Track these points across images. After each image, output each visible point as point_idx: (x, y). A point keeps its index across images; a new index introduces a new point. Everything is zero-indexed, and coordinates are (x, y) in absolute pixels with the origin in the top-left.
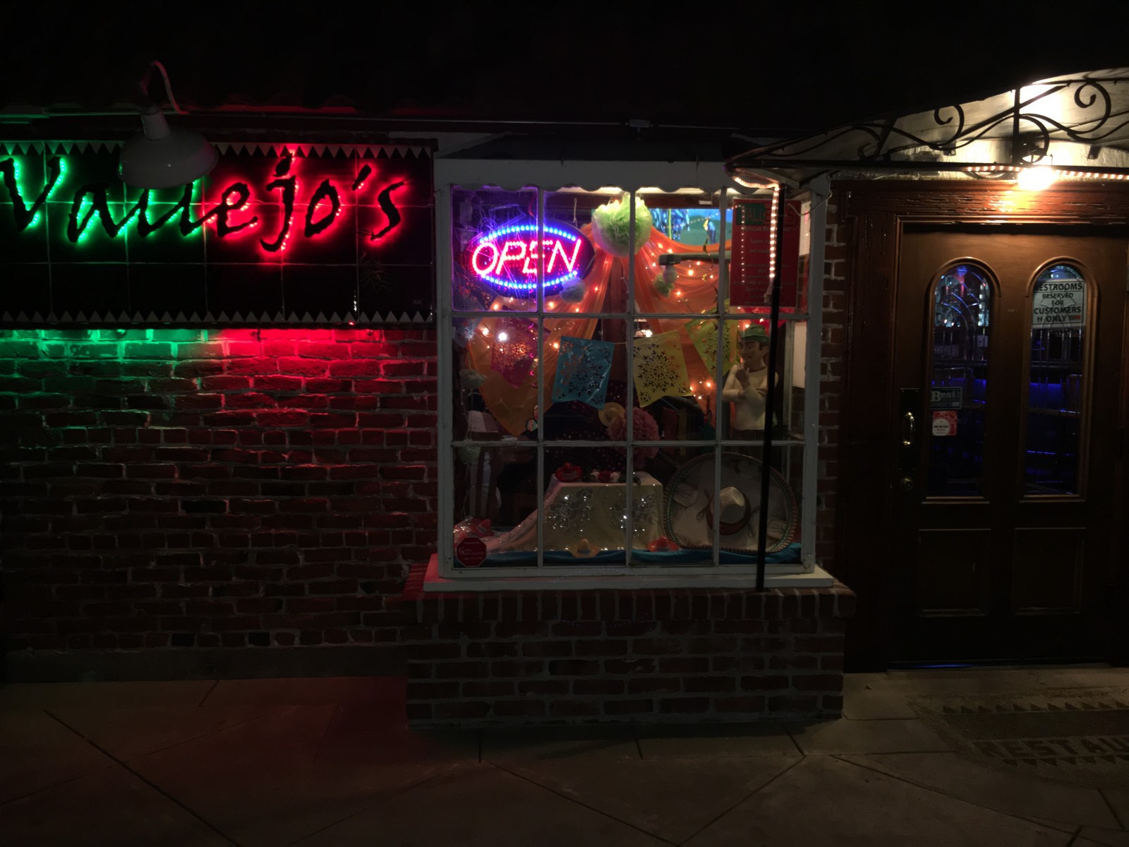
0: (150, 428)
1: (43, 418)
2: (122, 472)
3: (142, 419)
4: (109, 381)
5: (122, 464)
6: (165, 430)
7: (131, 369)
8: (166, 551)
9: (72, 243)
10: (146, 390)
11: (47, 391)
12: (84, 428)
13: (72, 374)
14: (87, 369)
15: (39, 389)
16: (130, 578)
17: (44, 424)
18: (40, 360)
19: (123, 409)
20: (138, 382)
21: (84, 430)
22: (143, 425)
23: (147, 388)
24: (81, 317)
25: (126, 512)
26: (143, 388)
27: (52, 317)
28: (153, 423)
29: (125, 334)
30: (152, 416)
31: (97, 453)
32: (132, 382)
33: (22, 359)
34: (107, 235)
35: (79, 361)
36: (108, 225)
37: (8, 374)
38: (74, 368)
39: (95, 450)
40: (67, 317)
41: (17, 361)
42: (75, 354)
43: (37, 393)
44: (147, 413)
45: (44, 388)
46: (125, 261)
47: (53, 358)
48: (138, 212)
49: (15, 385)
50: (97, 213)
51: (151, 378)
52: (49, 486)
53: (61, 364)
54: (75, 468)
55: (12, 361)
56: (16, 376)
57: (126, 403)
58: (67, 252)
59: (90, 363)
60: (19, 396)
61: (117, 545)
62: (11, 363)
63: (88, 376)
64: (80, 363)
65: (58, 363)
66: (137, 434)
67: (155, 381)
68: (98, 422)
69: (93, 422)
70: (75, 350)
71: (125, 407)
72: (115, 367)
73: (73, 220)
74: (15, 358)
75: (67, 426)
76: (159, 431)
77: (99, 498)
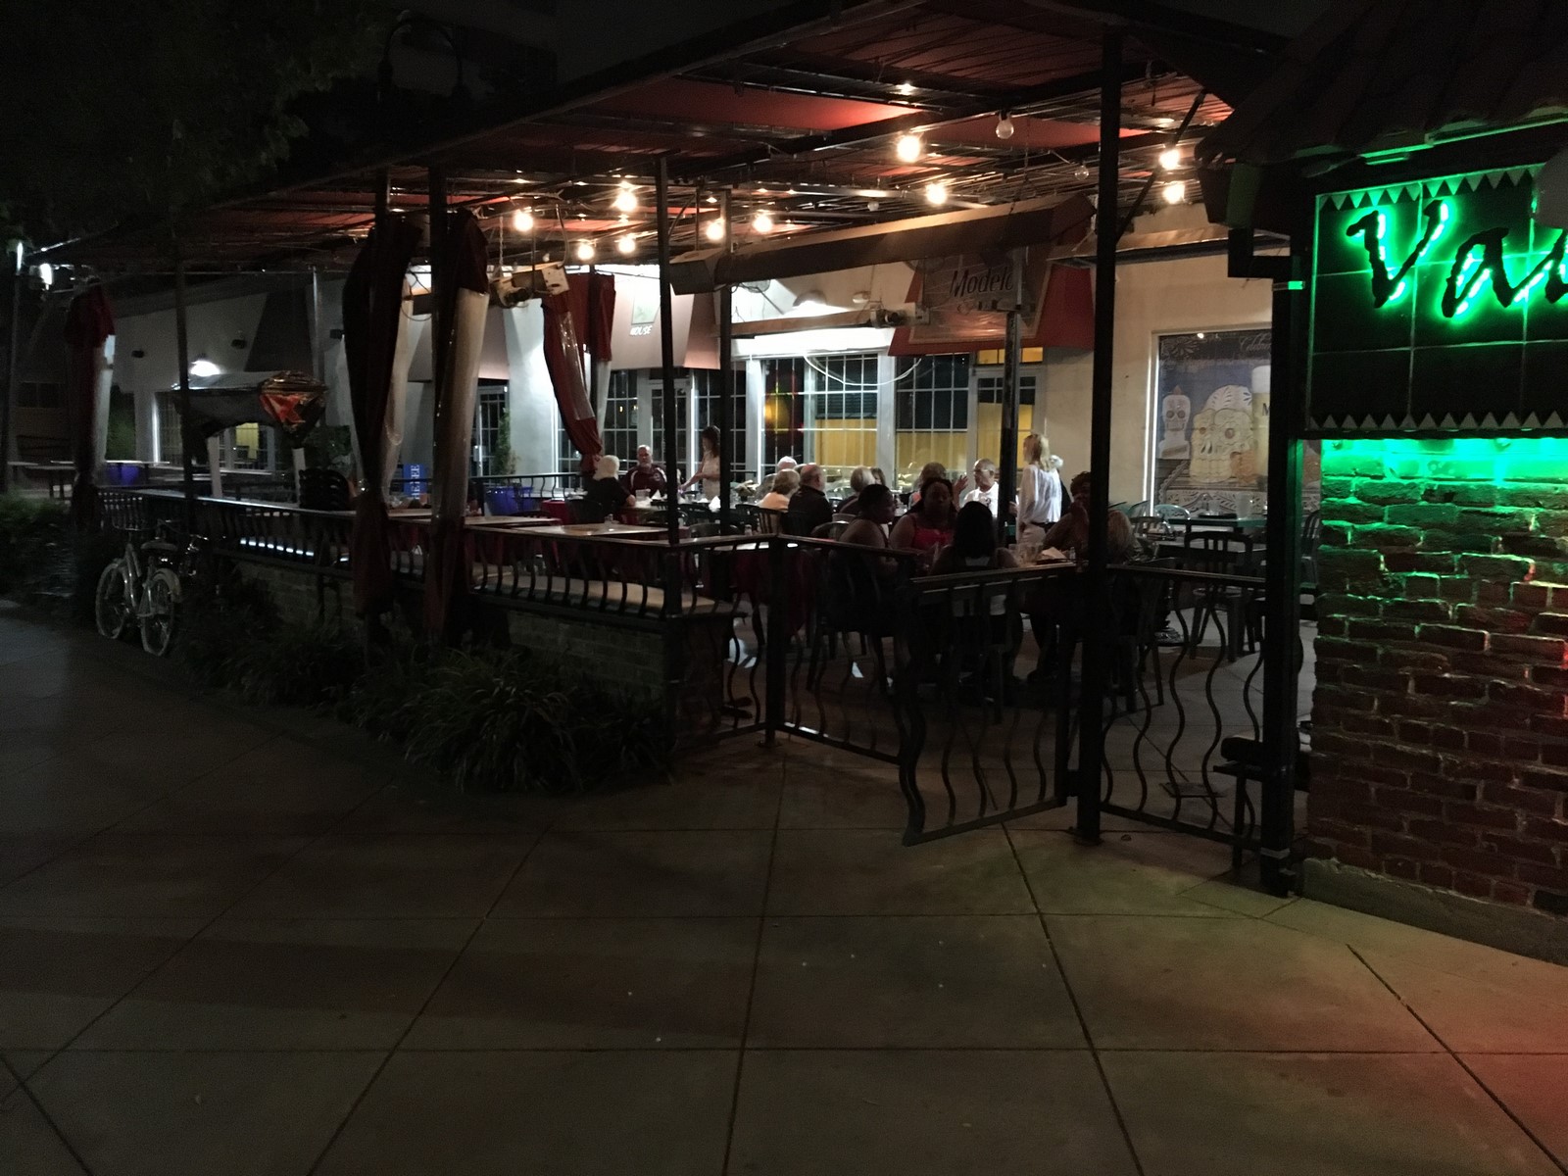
0: (1531, 583)
1: (1382, 558)
2: (1483, 643)
3: (1522, 569)
4: (1478, 512)
5: (1486, 632)
6: (1554, 589)
7: (1513, 498)
8: (1537, 767)
9: (1447, 319)
10: (1531, 528)
11: (1390, 523)
12: (1435, 576)
13: (1427, 500)
14: (1449, 496)
15: (1380, 519)
16: (1479, 795)
17: (1382, 566)
18: (1384, 481)
19: (1494, 553)
20: (1521, 515)
21: (1435, 579)
22: (1522, 580)
23: (1533, 525)
24: (1449, 422)
25: (1485, 700)
26: (1528, 524)
27: (1408, 422)
28: (1536, 577)
29: (1508, 445)
30: (1537, 567)
31: (1450, 613)
32: (1511, 516)
33: (1362, 479)
34: (1498, 304)
35: (1438, 483)
36: (1504, 291)
37: (1342, 497)
38: (1429, 494)
39: (1448, 609)
40: (1428, 422)
41: (1355, 482)
42: (1435, 472)
43: (1377, 525)
44: (1530, 561)
45: (1386, 518)
46: (1521, 339)
47: (1403, 478)
48: (1549, 266)
49: (1350, 513)
50: (1487, 273)
51: (1542, 510)
52: (1380, 652)
53: (1413, 486)
54: (1417, 629)
55: (1349, 481)
56: (1352, 500)
57: (1500, 546)
58: (1431, 334)
59: (1454, 487)
60: (1353, 527)
61: (1466, 745)
62: (1347, 484)
63: (1448, 504)
64: (1440, 486)
65: (1409, 484)
66: (1511, 590)
67: (1547, 515)
68: (1456, 570)
69: (1450, 569)
70: (1434, 467)
71: (1496, 551)
72: (1488, 495)
73: (1452, 282)
74: (1352, 476)
75: (1411, 571)
76: (1545, 588)
77: (1447, 675)
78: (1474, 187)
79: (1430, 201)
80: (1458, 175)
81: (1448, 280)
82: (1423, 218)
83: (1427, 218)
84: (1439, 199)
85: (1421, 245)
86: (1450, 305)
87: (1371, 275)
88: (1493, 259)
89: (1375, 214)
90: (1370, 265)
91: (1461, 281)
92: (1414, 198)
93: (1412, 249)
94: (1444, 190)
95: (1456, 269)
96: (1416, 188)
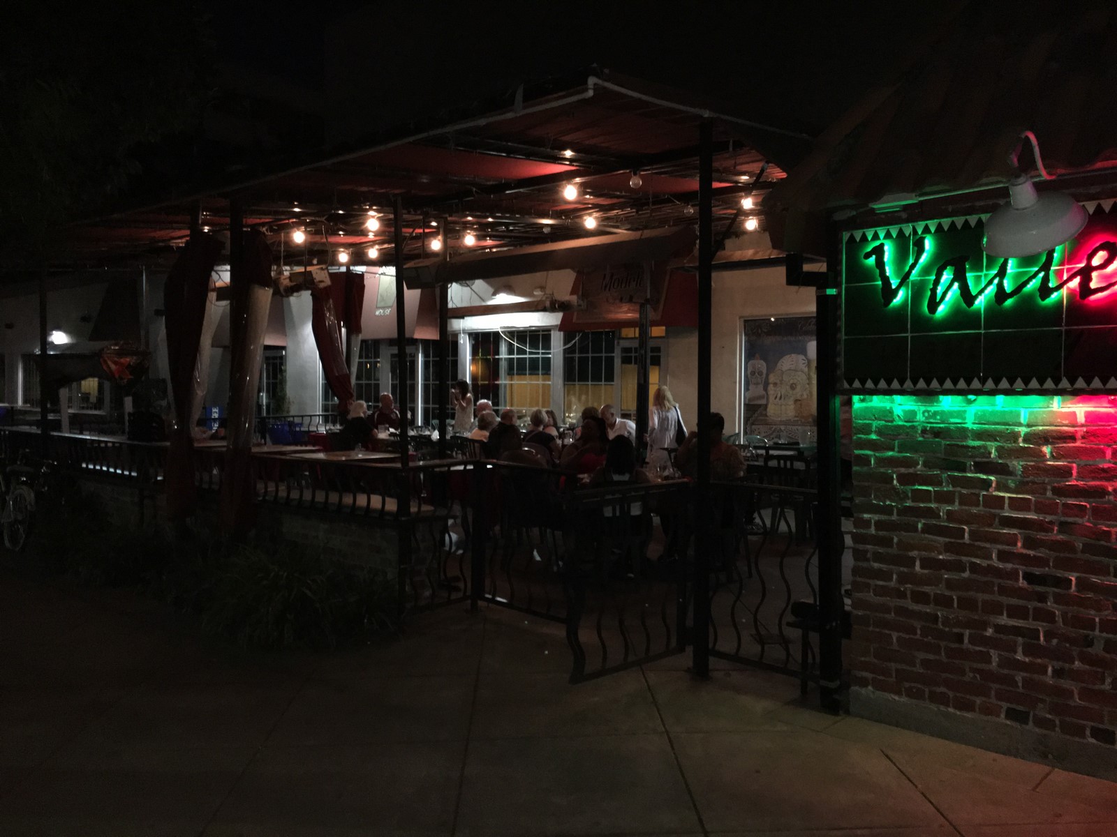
0: (994, 493)
1: (895, 477)
2: (964, 534)
3: (987, 484)
4: (958, 445)
5: (965, 527)
6: (1009, 498)
7: (979, 435)
8: (1004, 620)
9: (931, 315)
10: (992, 456)
11: (899, 452)
12: (930, 488)
13: (923, 437)
14: (937, 433)
15: (892, 450)
16: (966, 641)
17: (895, 482)
18: (895, 423)
19: (969, 473)
20: (985, 447)
21: (930, 491)
22: (987, 490)
23: (994, 454)
24: (935, 384)
25: (966, 574)
26: (990, 453)
27: (908, 384)
28: (998, 489)
29: (975, 400)
30: (998, 483)
31: (941, 514)
32: (979, 447)
33: (879, 422)
34: (964, 305)
35: (929, 425)
36: (967, 297)
37: (868, 434)
38: (924, 431)
39: (940, 511)
40: (921, 384)
41: (875, 424)
42: (927, 418)
43: (890, 453)
44: (993, 478)
45: (896, 449)
46: (980, 329)
47: (906, 422)
48: (996, 281)
49: (873, 445)
50: (956, 285)
51: (999, 444)
52: (895, 540)
53: (913, 427)
54: (920, 526)
55: (871, 424)
56: (874, 437)
57: (972, 468)
58: (923, 324)
59: (940, 428)
60: (875, 455)
61: (955, 605)
62: (869, 426)
63: (937, 440)
64: (931, 427)
65: (910, 427)
66: (981, 499)
67: (1003, 447)
68: (944, 484)
69: (939, 483)
70: (926, 414)
71: (971, 471)
72: (963, 432)
73: (934, 291)
74: (873, 420)
75: (915, 485)
76: (1004, 497)
77: (941, 557)
78: (946, 228)
79: (918, 237)
80: (935, 221)
81: (931, 290)
82: (913, 248)
83: (916, 248)
84: (924, 236)
85: (913, 266)
86: (933, 305)
87: (881, 286)
88: (960, 277)
89: (882, 245)
90: (879, 278)
91: (940, 290)
92: (907, 235)
93: (907, 269)
94: (927, 230)
95: (937, 282)
96: (908, 230)
